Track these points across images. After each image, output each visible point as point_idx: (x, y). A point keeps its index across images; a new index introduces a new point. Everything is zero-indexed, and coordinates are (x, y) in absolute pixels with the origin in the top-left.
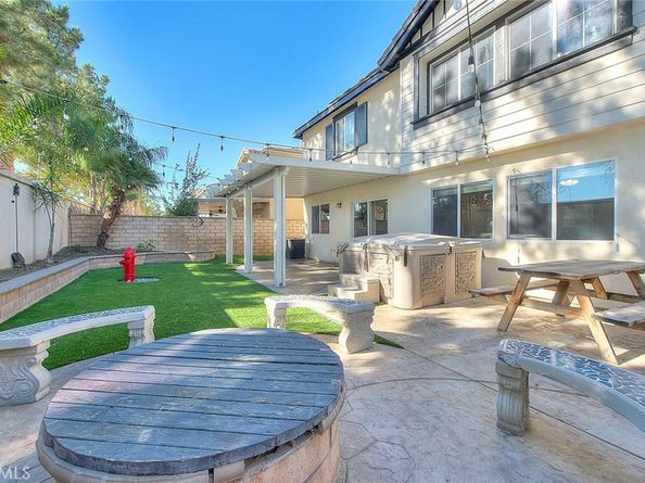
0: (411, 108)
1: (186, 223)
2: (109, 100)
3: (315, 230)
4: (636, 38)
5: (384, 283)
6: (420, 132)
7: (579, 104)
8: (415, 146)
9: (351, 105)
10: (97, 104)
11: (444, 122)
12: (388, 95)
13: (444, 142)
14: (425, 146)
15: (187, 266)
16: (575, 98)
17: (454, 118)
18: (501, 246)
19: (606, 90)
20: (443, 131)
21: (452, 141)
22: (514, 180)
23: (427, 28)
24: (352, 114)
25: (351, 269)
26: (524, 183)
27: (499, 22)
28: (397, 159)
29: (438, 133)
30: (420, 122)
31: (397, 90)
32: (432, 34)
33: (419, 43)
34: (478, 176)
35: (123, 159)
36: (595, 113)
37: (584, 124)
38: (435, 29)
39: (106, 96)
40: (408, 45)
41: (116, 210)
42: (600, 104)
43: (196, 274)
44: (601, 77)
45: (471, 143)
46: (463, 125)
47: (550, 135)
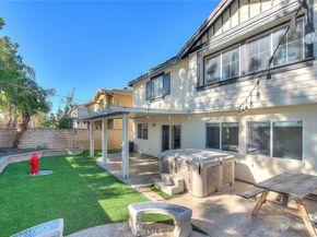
0: (195, 80)
1: (66, 132)
2: (19, 57)
3: (139, 137)
4: (315, 62)
5: (187, 181)
6: (200, 93)
7: (285, 91)
8: (196, 100)
9: (161, 73)
10: (11, 60)
11: (213, 90)
12: (182, 71)
13: (213, 100)
14: (203, 101)
15: (68, 159)
16: (283, 88)
17: (219, 89)
18: (243, 157)
19: (299, 86)
20: (212, 94)
21: (217, 100)
22: (250, 124)
23: (204, 40)
24: (161, 78)
25: (166, 171)
26: (256, 126)
27: (243, 42)
28: (186, 105)
29: (210, 95)
30: (200, 88)
31: (188, 69)
32: (207, 43)
33: (200, 47)
34: (231, 119)
35: (29, 97)
36: (293, 97)
37: (288, 101)
38: (209, 40)
39: (17, 54)
40: (194, 47)
41: (25, 126)
42: (296, 93)
43: (74, 166)
44: (297, 79)
45: (228, 103)
46: (223, 93)
47: (270, 105)
